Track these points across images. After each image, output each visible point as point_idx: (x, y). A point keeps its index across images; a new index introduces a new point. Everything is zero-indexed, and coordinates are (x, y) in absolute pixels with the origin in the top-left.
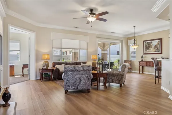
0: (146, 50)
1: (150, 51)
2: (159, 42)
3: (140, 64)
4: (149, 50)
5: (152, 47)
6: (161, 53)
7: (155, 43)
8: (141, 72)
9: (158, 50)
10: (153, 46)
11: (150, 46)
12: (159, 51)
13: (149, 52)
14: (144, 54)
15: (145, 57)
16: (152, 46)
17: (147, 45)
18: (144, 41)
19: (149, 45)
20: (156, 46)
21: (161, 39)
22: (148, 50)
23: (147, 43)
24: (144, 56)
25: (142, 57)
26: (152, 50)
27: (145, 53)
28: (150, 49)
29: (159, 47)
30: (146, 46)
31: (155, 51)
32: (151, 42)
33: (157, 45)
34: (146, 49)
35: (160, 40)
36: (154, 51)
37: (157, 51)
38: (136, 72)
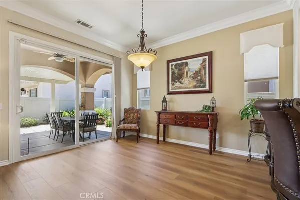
0: (173, 85)
1: (183, 86)
2: (205, 61)
3: (159, 119)
4: (181, 83)
5: (187, 77)
6: (210, 91)
7: (195, 65)
8: (161, 139)
9: (202, 82)
10: (191, 74)
11: (184, 74)
12: (204, 87)
13: (180, 88)
14: (170, 94)
15: (171, 101)
16: (187, 73)
17: (176, 71)
18: (169, 62)
19: (182, 70)
20: (197, 74)
21: (210, 55)
22: (178, 85)
23: (177, 65)
24: (168, 98)
25: (165, 101)
26: (188, 83)
27: (171, 91)
28: (183, 82)
29: (206, 74)
30: (173, 73)
31: (195, 87)
32: (187, 64)
33: (200, 69)
34: (174, 80)
35: (207, 57)
36: (191, 86)
37: (200, 87)
38: (151, 137)
